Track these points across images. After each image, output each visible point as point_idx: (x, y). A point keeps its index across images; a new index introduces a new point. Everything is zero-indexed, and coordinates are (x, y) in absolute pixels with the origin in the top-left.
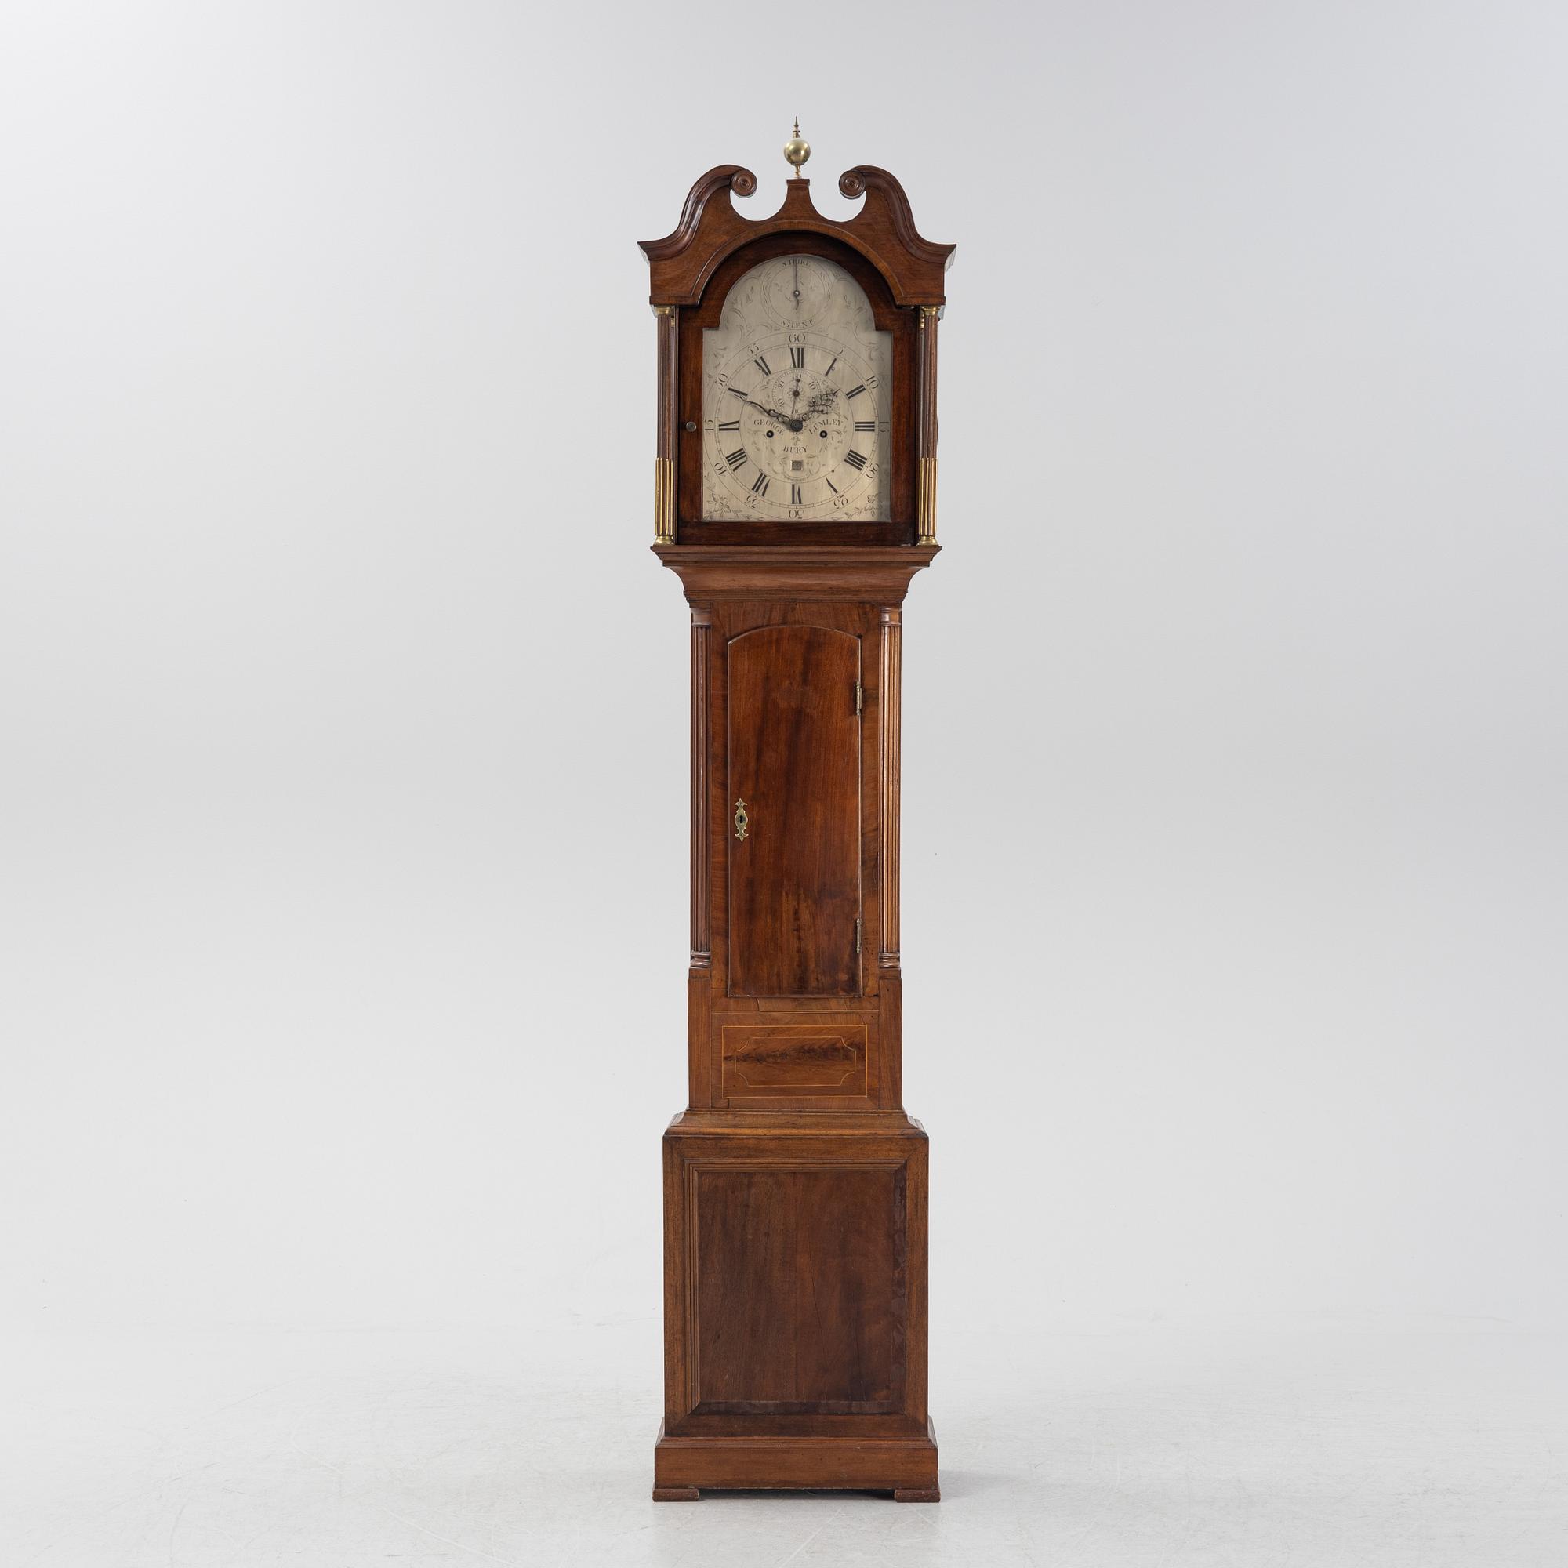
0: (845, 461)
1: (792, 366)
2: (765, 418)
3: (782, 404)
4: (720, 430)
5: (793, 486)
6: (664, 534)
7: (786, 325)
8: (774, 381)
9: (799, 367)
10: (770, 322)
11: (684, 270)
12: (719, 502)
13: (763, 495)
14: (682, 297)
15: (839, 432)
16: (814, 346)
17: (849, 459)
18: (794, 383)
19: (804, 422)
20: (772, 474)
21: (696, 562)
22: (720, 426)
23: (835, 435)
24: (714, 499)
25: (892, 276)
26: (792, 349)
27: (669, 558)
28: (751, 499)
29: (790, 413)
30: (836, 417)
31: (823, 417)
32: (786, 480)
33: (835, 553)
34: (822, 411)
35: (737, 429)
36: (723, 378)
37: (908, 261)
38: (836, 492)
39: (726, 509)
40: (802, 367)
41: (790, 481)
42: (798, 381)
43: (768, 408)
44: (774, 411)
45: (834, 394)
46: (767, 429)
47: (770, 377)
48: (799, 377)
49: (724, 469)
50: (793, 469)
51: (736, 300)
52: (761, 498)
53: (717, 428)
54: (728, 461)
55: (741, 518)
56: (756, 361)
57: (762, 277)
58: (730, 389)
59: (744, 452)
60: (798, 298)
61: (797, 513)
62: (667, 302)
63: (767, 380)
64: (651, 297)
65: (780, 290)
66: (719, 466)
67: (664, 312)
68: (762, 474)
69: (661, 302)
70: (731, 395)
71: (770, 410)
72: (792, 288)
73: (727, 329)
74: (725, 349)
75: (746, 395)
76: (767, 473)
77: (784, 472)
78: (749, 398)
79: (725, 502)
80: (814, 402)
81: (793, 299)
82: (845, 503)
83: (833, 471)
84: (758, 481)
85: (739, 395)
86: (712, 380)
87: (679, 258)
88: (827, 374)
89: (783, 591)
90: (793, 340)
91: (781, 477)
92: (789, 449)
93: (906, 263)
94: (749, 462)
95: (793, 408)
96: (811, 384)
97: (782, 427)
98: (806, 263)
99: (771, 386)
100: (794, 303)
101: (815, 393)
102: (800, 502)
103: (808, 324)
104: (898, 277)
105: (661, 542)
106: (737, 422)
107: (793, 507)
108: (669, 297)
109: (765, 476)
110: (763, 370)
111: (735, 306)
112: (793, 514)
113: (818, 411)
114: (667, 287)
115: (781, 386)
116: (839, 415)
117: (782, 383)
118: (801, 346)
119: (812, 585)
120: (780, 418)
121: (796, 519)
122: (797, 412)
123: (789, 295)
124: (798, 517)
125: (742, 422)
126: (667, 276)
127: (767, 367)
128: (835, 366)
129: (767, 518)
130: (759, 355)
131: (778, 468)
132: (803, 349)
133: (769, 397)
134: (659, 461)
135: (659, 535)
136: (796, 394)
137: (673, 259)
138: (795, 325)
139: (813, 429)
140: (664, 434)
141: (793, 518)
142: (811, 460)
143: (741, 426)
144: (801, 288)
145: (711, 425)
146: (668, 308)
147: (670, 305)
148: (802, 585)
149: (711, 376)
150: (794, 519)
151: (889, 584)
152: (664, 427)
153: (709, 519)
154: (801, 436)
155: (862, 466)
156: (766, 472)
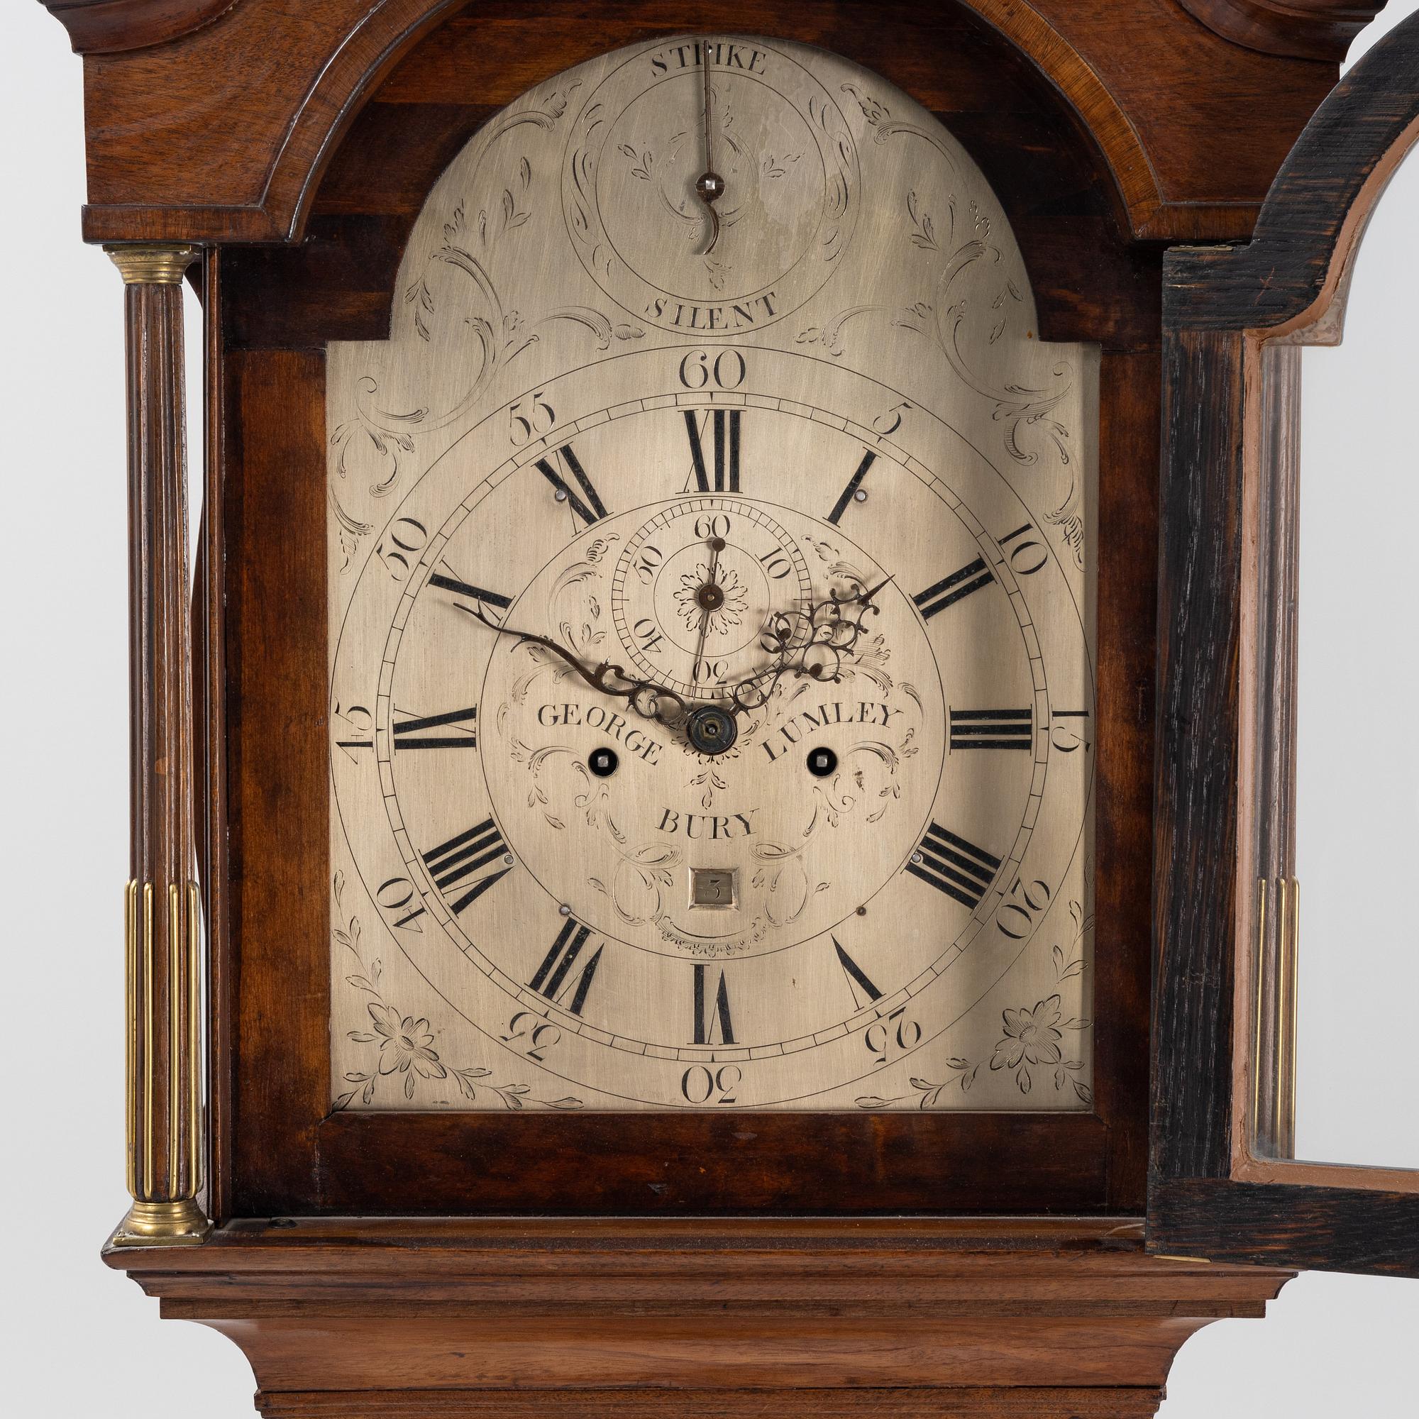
0: (912, 868)
1: (694, 484)
2: (587, 697)
3: (653, 639)
4: (400, 744)
5: (699, 970)
6: (160, 1196)
7: (670, 313)
8: (621, 545)
9: (719, 486)
10: (601, 303)
11: (229, 92)
12: (398, 1033)
13: (576, 1008)
14: (218, 212)
15: (884, 753)
16: (781, 405)
17: (928, 861)
18: (702, 554)
19: (741, 717)
20: (616, 925)
21: (298, 1304)
22: (398, 728)
23: (870, 762)
24: (378, 1025)
25: (1114, 114)
26: (690, 417)
27: (182, 1287)
28: (527, 1024)
29: (685, 677)
30: (873, 694)
31: (819, 693)
32: (671, 947)
33: (870, 1274)
34: (816, 671)
35: (469, 743)
36: (408, 534)
37: (1184, 52)
38: (874, 993)
39: (426, 1065)
40: (735, 487)
41: (686, 953)
42: (718, 545)
43: (596, 654)
44: (619, 671)
45: (864, 601)
46: (593, 738)
47: (602, 529)
48: (721, 532)
49: (414, 905)
50: (699, 900)
51: (459, 212)
52: (570, 1022)
53: (386, 740)
54: (434, 871)
55: (489, 1099)
56: (543, 466)
57: (567, 121)
58: (438, 581)
59: (496, 837)
60: (718, 205)
61: (714, 1082)
62: (157, 231)
63: (589, 540)
64: (87, 214)
65: (642, 173)
66: (393, 894)
67: (151, 272)
68: (571, 924)
69: (131, 231)
70: (442, 603)
71: (603, 668)
72: (690, 165)
73: (425, 332)
74: (416, 416)
75: (503, 602)
76: (593, 921)
77: (659, 917)
78: (517, 619)
79: (419, 1036)
80: (783, 635)
81: (693, 210)
82: (909, 1037)
83: (861, 911)
84: (554, 952)
85: (471, 603)
86: (367, 543)
87: (202, 43)
88: (835, 517)
89: (661, 1391)
90: (695, 376)
91: (649, 934)
92: (683, 822)
93: (1179, 62)
94: (518, 874)
95: (699, 654)
96: (770, 560)
97: (652, 732)
98: (746, 57)
99: (607, 564)
100: (696, 227)
101: (783, 595)
102: (728, 1037)
103: (759, 312)
104: (1139, 122)
105: (148, 1228)
106: (469, 714)
107: (700, 1054)
108: (166, 214)
109: (585, 932)
110: (575, 504)
111: (457, 241)
112: (698, 1085)
113: (800, 670)
114: (155, 170)
115: (648, 566)
116: (886, 683)
117: (652, 557)
118: (727, 402)
119: (773, 1370)
120: (643, 698)
121: (713, 1103)
122: (712, 671)
123: (680, 195)
124: (717, 1094)
125: (487, 714)
126: (157, 124)
127: (589, 489)
128: (868, 481)
129: (594, 1101)
130: (556, 440)
131: (641, 900)
132: (736, 416)
133: (597, 611)
134: (141, 886)
135: (140, 1197)
136: (709, 597)
137: (184, 49)
138: (703, 318)
139: (777, 742)
140: (156, 782)
141: (701, 1099)
142: (770, 866)
143: (485, 726)
144: (727, 164)
145: (360, 727)
146: (167, 258)
147: (173, 244)
148: (738, 1369)
149: (359, 528)
150: (706, 1104)
151: (1091, 1366)
152: (156, 753)
153: (356, 1102)
154: (724, 765)
155: (980, 891)
156: (588, 915)
